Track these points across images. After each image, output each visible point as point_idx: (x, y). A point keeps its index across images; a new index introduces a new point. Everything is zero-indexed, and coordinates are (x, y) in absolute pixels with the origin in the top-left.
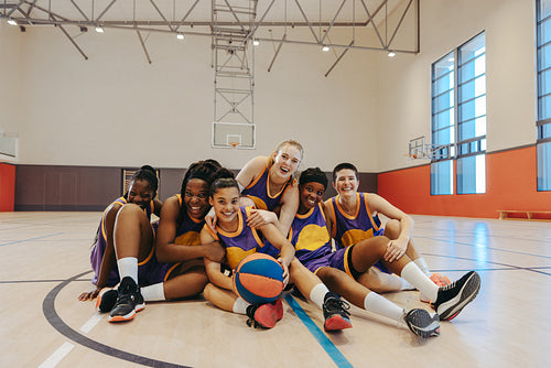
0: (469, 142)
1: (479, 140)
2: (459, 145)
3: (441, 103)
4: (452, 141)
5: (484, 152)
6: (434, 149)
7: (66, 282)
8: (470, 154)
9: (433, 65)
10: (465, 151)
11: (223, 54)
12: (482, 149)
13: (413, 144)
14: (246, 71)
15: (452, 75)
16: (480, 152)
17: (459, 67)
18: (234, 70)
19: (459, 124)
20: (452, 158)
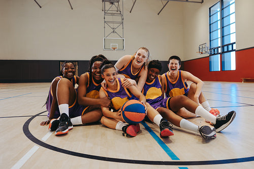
0: (228, 45)
1: (232, 44)
2: (223, 47)
3: (214, 27)
4: (219, 45)
5: (235, 50)
6: (211, 49)
7: (34, 117)
8: (228, 51)
9: (210, 8)
10: (226, 50)
11: (108, 4)
13: (201, 47)
14: (119, 12)
15: (219, 13)
16: (233, 50)
17: (222, 9)
18: (113, 12)
19: (223, 37)
20: (220, 53)
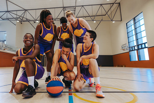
0: (141, 44)
1: (145, 44)
2: (138, 46)
6: (129, 47)
9: (127, 24)
12: (146, 47)
13: (123, 46)
16: (145, 47)
17: (135, 23)
19: (137, 40)
20: (136, 50)
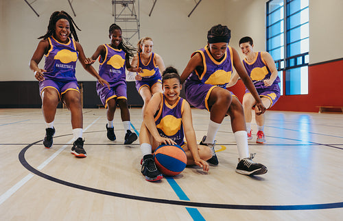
0: (296, 57)
1: (303, 55)
2: (288, 60)
3: (273, 31)
4: (282, 57)
5: (307, 64)
7: (30, 145)
8: (296, 66)
9: (268, 3)
10: (292, 64)
11: (119, 6)
14: (134, 17)
16: (304, 64)
17: (287, 3)
18: (127, 17)
19: (288, 45)
20: (282, 70)
